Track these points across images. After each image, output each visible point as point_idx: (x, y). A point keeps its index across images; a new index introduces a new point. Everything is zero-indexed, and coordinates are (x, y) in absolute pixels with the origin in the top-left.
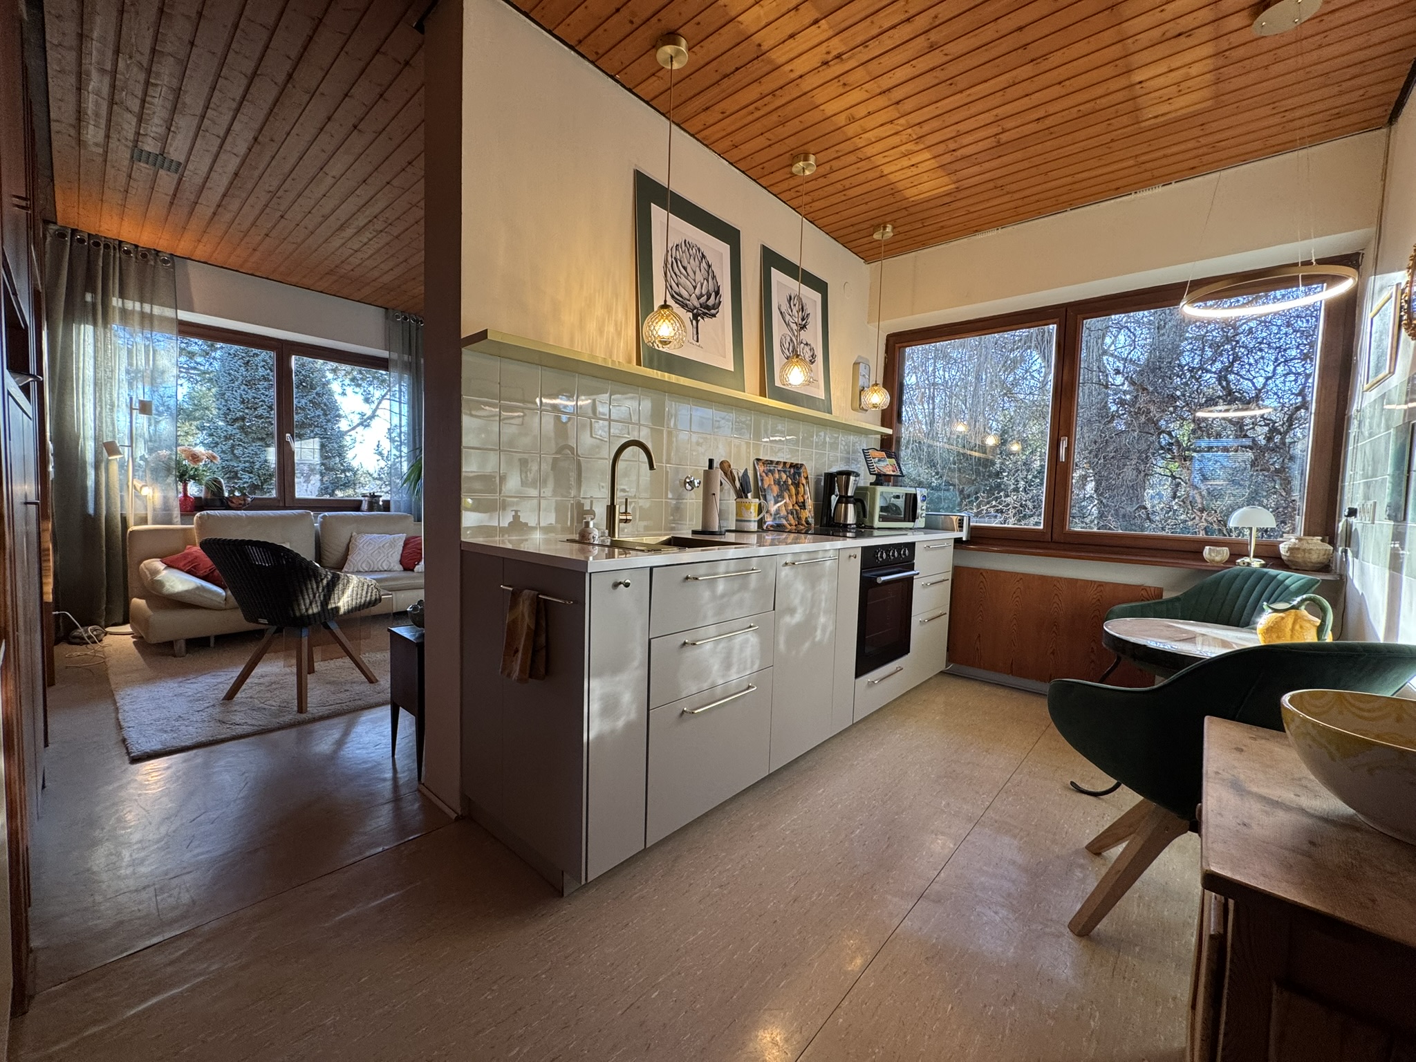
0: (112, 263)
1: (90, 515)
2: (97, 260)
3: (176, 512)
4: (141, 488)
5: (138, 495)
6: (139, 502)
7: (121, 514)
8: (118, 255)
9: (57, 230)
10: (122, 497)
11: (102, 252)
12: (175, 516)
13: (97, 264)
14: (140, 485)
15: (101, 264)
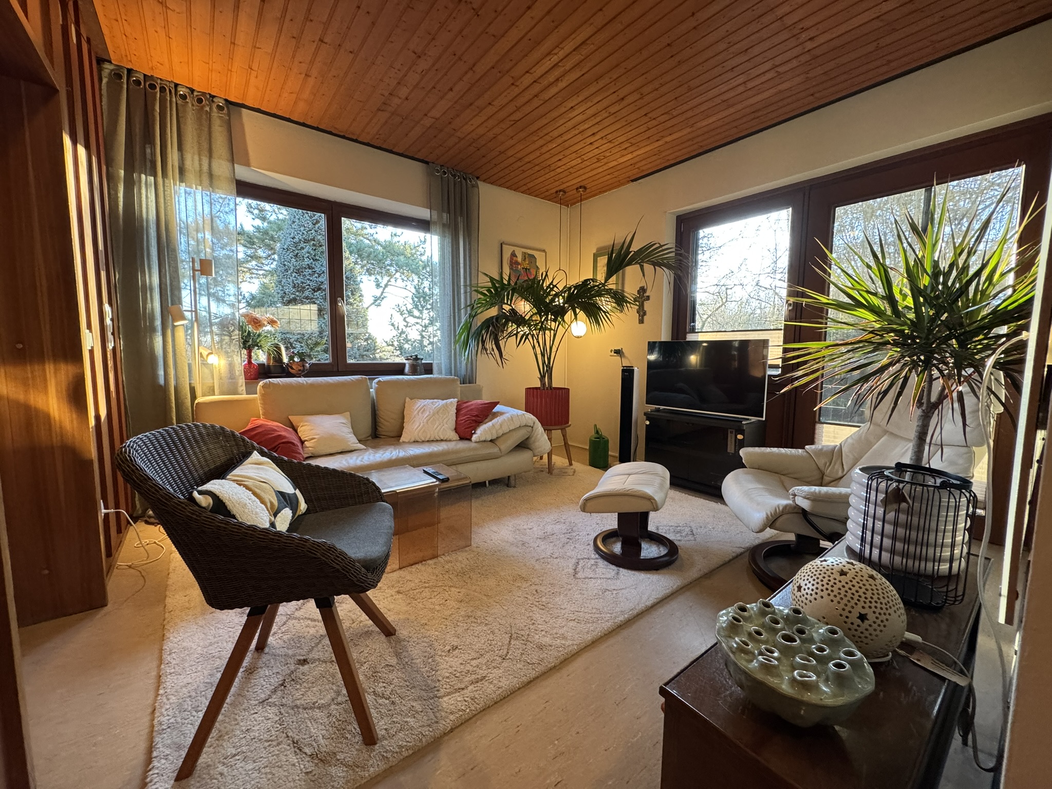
0: (169, 109)
1: (161, 386)
2: (154, 105)
3: (242, 381)
4: (207, 356)
5: (204, 364)
6: (206, 371)
7: (190, 384)
8: (174, 99)
9: (112, 70)
10: (189, 365)
11: (158, 95)
12: (240, 384)
13: (153, 109)
14: (207, 353)
15: (158, 111)
